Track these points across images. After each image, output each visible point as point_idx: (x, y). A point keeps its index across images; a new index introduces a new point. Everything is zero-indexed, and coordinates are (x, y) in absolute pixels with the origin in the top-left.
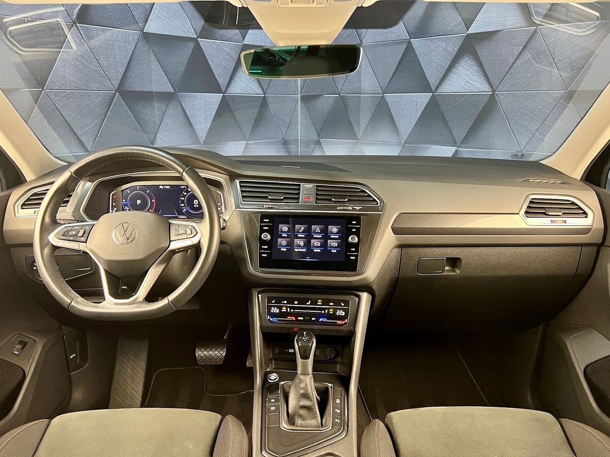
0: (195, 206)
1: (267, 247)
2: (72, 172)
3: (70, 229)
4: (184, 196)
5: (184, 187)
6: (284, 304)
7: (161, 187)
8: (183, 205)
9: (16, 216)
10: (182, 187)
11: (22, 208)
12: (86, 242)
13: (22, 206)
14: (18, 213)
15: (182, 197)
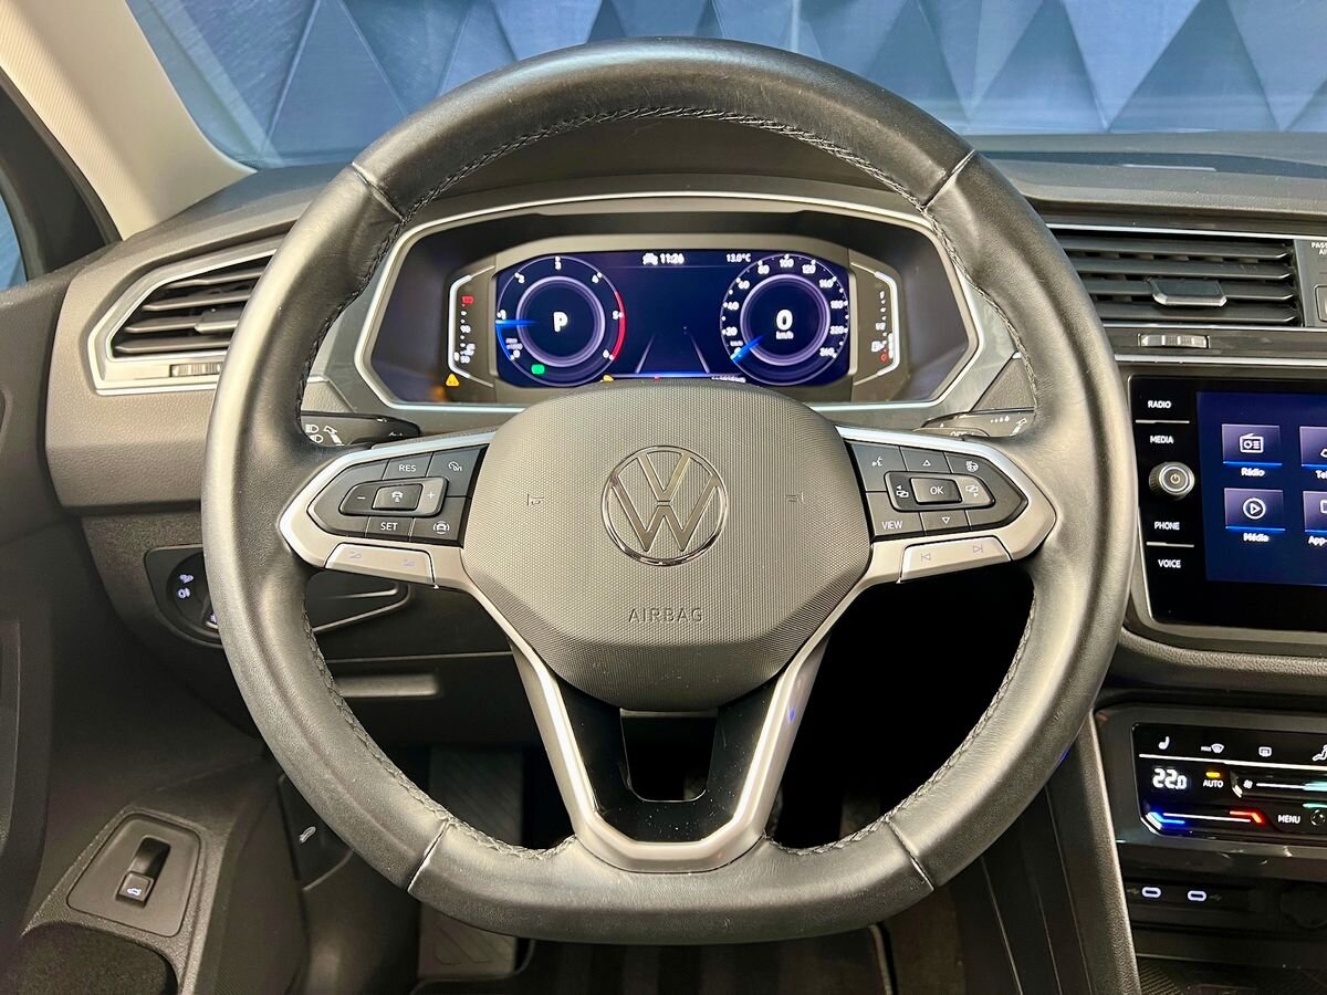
0: (779, 336)
1: (1176, 526)
2: (372, 179)
3: (372, 474)
4: (739, 296)
5: (739, 258)
6: (1212, 755)
7: (650, 259)
8: (732, 331)
9: (93, 388)
10: (731, 258)
11: (117, 354)
12: (458, 543)
13: (114, 342)
14: (102, 376)
15: (731, 299)
